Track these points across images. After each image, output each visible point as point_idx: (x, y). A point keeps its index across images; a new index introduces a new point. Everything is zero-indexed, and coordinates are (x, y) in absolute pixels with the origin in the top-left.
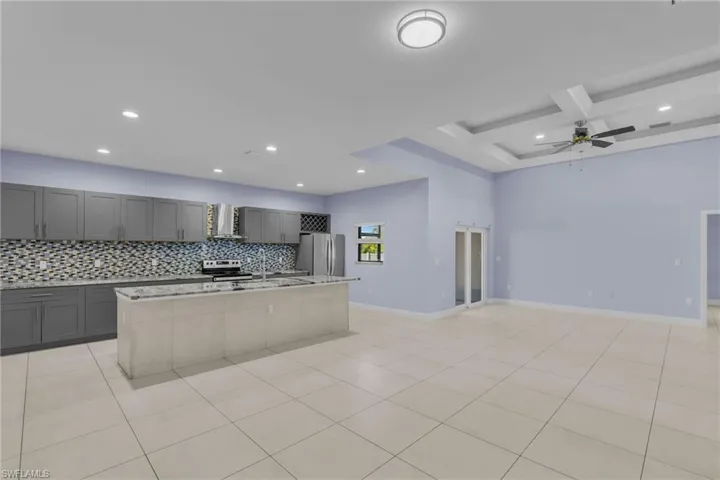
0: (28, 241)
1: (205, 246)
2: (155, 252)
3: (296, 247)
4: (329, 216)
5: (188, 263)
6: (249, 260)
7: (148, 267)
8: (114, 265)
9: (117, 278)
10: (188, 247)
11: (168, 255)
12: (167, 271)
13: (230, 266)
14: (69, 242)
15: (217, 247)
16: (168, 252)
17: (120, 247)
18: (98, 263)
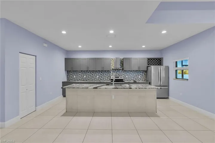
0: (72, 71)
1: (112, 72)
2: (98, 74)
3: (146, 72)
4: (163, 58)
5: (107, 77)
6: (127, 76)
7: (96, 78)
8: (88, 77)
9: (89, 81)
10: (107, 72)
11: (101, 75)
12: (101, 79)
13: (120, 78)
14: (79, 71)
15: (116, 72)
16: (101, 74)
17: (89, 72)
18: (85, 77)
